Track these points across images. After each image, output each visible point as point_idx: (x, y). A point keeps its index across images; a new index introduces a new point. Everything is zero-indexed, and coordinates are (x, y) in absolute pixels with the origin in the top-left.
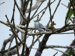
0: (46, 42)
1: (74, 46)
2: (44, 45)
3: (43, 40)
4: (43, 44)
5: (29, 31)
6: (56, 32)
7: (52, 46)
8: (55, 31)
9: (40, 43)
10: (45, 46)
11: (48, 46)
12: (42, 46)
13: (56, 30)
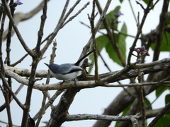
0: (69, 107)
1: (135, 116)
2: (62, 114)
4: (62, 112)
5: (37, 80)
7: (82, 116)
8: (102, 79)
10: (65, 116)
11: (72, 116)
12: (59, 115)
13: (106, 78)
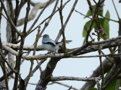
0: (53, 71)
1: (98, 78)
2: (48, 77)
3: (48, 67)
4: (48, 75)
6: (71, 54)
7: (61, 78)
9: (42, 73)
10: (50, 77)
11: (55, 78)
12: (46, 77)
